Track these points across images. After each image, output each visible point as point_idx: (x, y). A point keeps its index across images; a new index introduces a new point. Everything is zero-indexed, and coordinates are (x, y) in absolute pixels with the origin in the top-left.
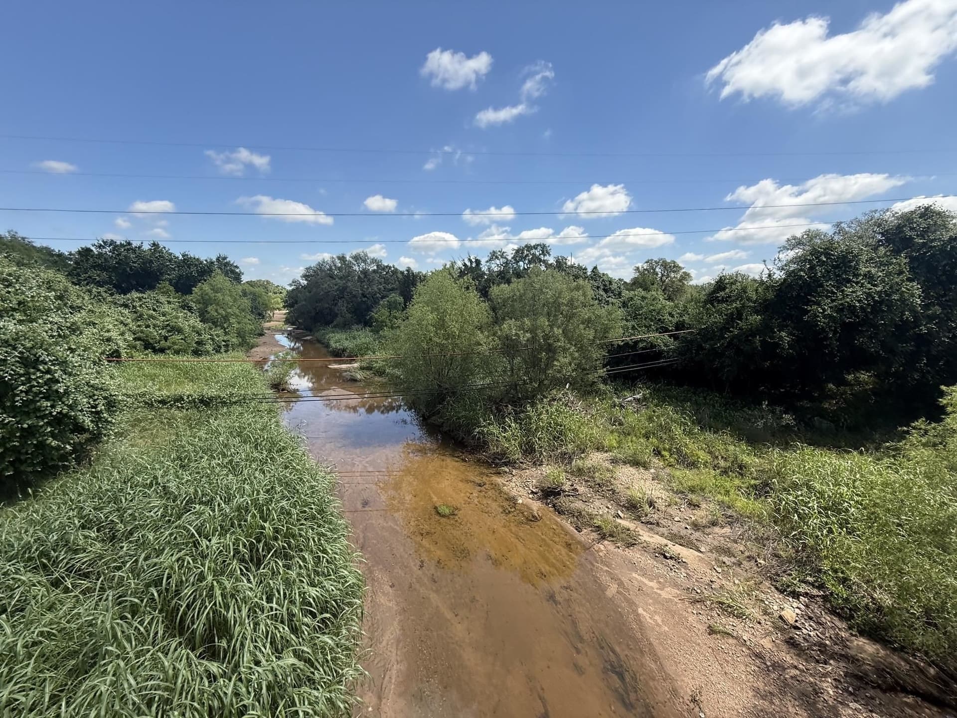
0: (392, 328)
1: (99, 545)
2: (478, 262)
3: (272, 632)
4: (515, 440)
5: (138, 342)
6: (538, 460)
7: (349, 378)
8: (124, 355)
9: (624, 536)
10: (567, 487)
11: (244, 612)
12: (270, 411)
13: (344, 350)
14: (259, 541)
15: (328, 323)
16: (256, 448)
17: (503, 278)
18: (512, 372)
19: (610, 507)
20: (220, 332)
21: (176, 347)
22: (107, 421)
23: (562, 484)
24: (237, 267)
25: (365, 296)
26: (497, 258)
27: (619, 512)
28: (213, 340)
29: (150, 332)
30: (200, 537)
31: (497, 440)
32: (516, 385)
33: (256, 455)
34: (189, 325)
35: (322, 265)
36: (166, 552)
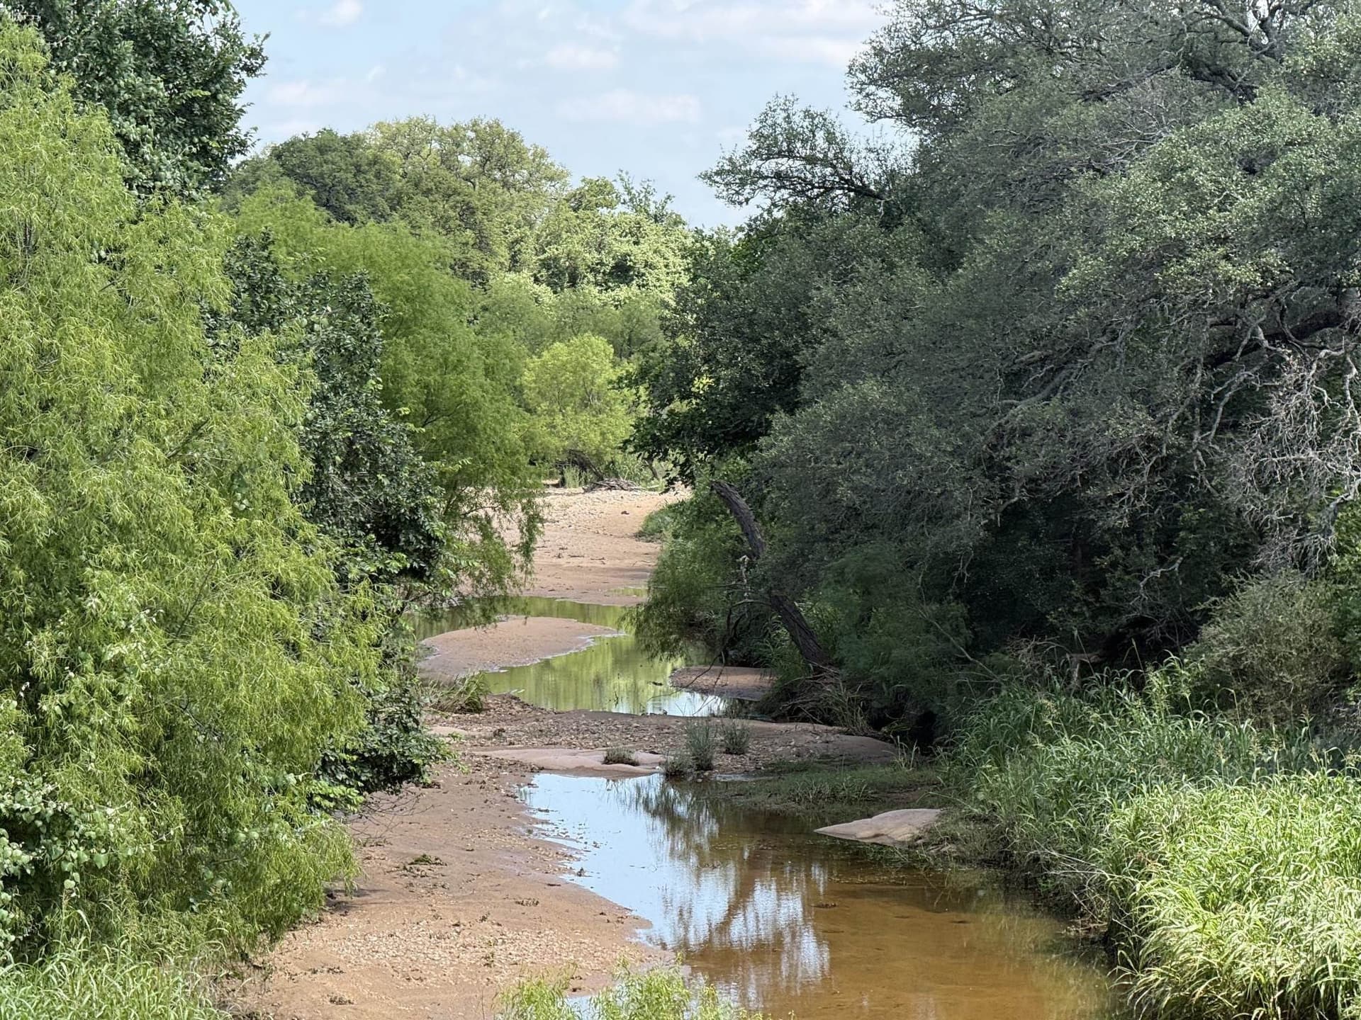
15: (1129, 644)
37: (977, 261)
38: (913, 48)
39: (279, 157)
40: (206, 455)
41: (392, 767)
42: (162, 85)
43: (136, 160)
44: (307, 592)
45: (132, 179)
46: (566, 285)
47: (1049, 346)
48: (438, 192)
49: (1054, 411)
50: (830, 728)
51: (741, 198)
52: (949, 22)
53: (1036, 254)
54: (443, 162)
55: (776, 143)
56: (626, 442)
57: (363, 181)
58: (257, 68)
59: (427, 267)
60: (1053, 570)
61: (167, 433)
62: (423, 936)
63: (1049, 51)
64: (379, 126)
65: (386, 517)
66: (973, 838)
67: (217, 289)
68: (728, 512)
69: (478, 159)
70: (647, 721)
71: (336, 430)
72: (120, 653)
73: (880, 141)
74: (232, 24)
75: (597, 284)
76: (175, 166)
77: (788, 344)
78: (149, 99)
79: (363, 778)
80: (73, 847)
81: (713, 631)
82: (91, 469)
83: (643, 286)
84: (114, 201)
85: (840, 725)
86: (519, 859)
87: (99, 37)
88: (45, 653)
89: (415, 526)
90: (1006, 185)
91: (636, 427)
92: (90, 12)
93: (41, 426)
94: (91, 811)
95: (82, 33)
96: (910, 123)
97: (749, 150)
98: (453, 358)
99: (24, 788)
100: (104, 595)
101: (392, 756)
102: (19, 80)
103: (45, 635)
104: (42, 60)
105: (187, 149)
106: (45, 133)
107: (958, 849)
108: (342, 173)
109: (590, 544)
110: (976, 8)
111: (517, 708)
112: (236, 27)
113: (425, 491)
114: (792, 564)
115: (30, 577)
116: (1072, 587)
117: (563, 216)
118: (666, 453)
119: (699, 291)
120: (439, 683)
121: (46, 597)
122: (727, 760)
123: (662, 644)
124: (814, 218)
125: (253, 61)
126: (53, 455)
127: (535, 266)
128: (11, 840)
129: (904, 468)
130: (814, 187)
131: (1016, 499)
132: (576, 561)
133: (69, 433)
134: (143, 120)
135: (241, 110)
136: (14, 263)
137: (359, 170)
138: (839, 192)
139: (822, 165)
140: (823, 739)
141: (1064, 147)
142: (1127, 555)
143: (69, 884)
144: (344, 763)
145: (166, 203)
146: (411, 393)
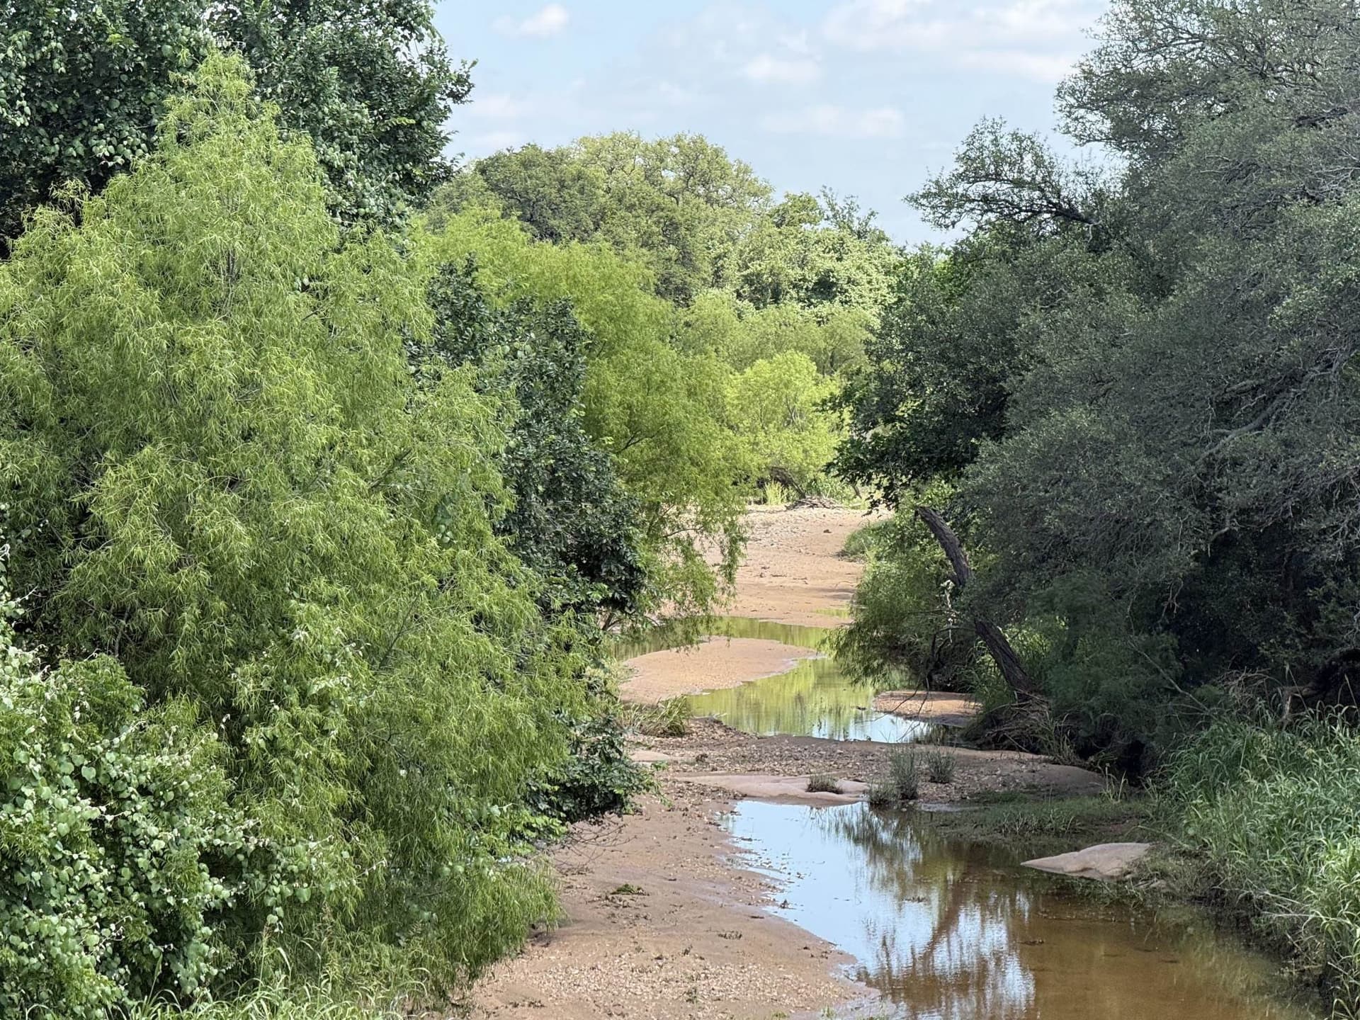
20: (192, 754)
28: (115, 844)
37: (1189, 289)
38: (1123, 71)
39: (483, 172)
40: (408, 486)
41: (594, 797)
42: (366, 111)
43: (340, 186)
44: (511, 623)
45: (336, 206)
46: (768, 300)
47: (1261, 375)
48: (641, 207)
49: (1267, 441)
50: (1036, 757)
51: (948, 221)
52: (1160, 46)
53: (1248, 282)
54: (646, 178)
55: (983, 166)
56: (830, 465)
57: (567, 196)
58: (463, 95)
59: (631, 288)
60: (1264, 600)
61: (370, 463)
62: (625, 969)
63: (1263, 76)
64: (583, 141)
65: (589, 546)
66: (1183, 873)
67: (420, 319)
68: (933, 536)
69: (682, 174)
70: (851, 747)
71: (538, 457)
72: (326, 686)
73: (1089, 165)
74: (440, 50)
75: (799, 300)
76: (379, 193)
77: (994, 369)
78: (353, 125)
79: (565, 809)
80: (275, 882)
81: (916, 654)
82: (293, 500)
83: (846, 302)
84: (318, 231)
85: (1047, 754)
86: (722, 889)
87: (304, 64)
88: (250, 686)
89: (618, 557)
90: (1217, 211)
91: (840, 450)
92: (296, 38)
93: (243, 456)
94: (292, 845)
95: (287, 60)
96: (1120, 147)
97: (955, 173)
98: (657, 377)
99: (225, 823)
100: (310, 628)
101: (593, 787)
102: (223, 107)
103: (249, 667)
104: (246, 87)
105: (391, 176)
106: (250, 160)
107: (1168, 885)
108: (546, 187)
109: (792, 563)
110: (1188, 32)
111: (720, 732)
112: (443, 53)
113: (627, 522)
114: (998, 592)
115: (232, 608)
116: (1284, 618)
117: (766, 231)
118: (869, 477)
119: (905, 316)
120: (641, 706)
121: (247, 629)
122: (932, 789)
123: (866, 669)
124: (1021, 242)
125: (460, 88)
126: (255, 485)
127: (738, 283)
128: (212, 874)
129: (1112, 496)
130: (1021, 210)
131: (1226, 529)
132: (777, 581)
133: (271, 464)
134: (346, 147)
135: (445, 138)
136: (217, 291)
137: (562, 185)
138: (1047, 216)
139: (1029, 188)
140: (1029, 768)
141: (1278, 174)
142: (1341, 586)
143: (272, 919)
144: (547, 793)
145: (369, 232)
146: (614, 413)
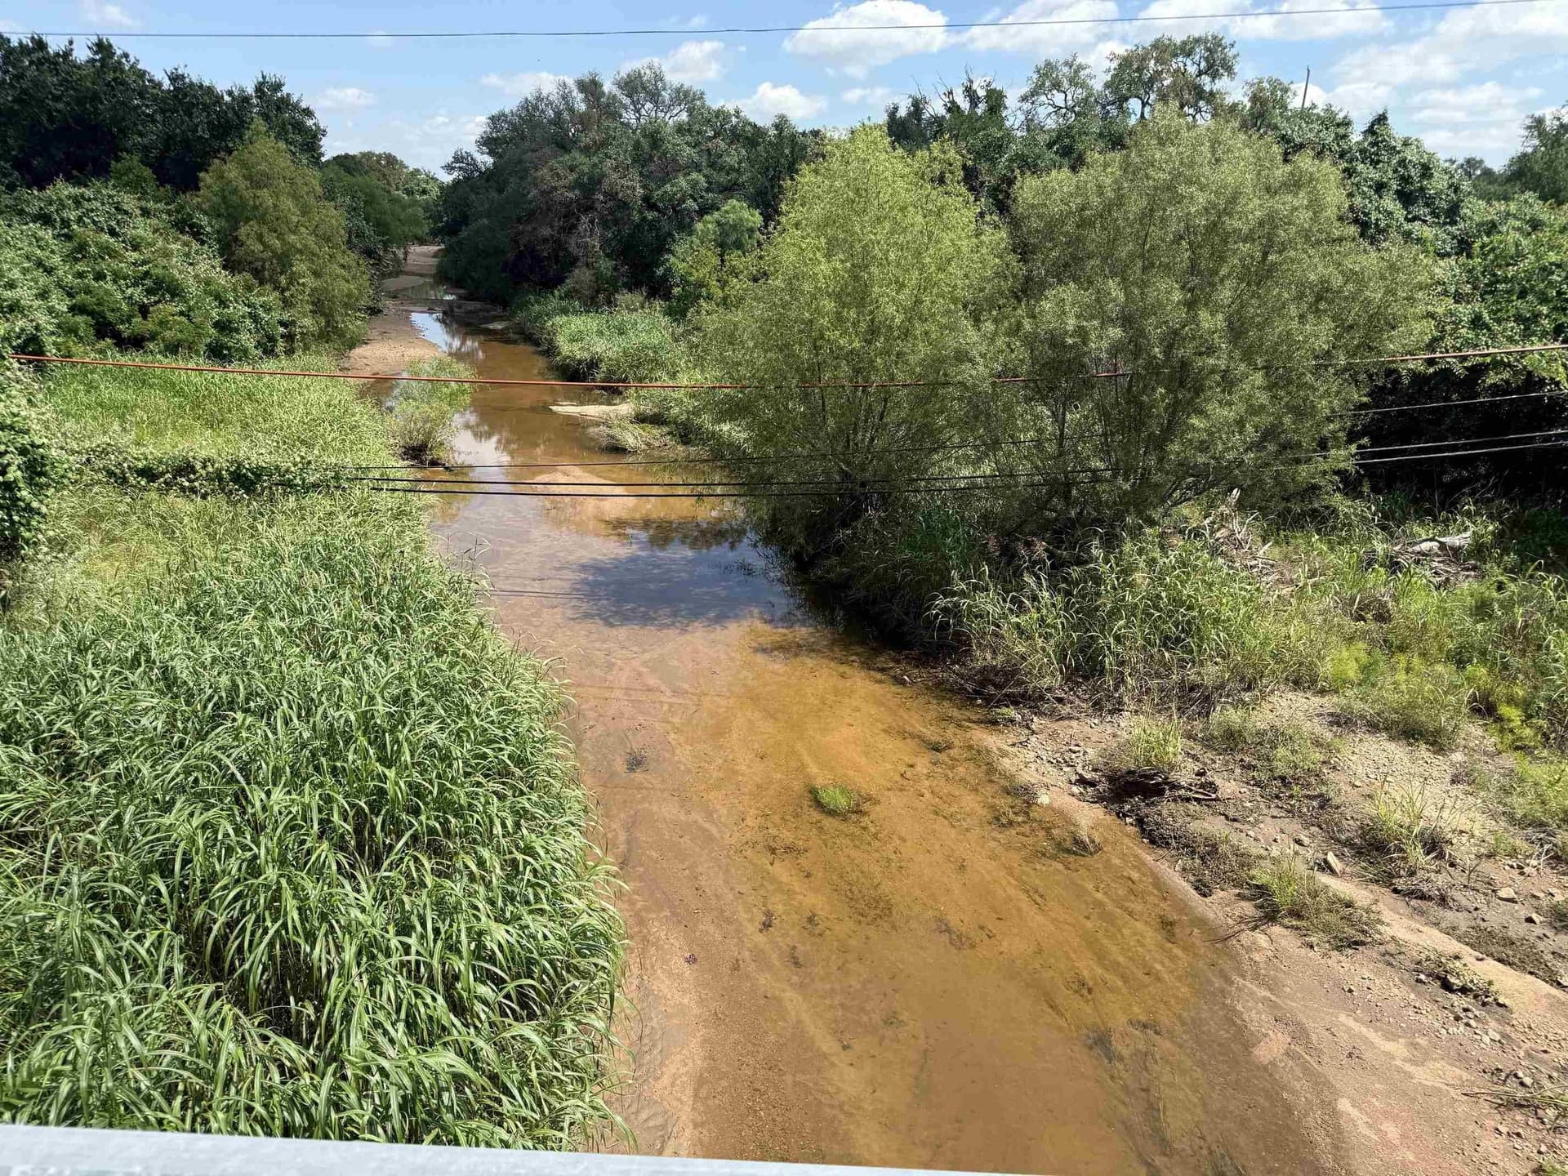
0: (725, 302)
1: (42, 780)
2: (995, 100)
3: (409, 1003)
4: (1047, 637)
5: (80, 319)
6: (1109, 697)
7: (604, 442)
8: (51, 351)
9: (1331, 918)
10: (1185, 775)
11: (349, 954)
12: (399, 515)
13: (593, 364)
14: (375, 809)
15: (549, 283)
16: (367, 599)
17: (1066, 152)
18: (1061, 445)
19: (1306, 841)
20: (272, 297)
21: (168, 334)
22: (29, 508)
23: (1172, 767)
24: (308, 112)
25: (652, 206)
26: (1057, 85)
27: (1331, 858)
28: (255, 318)
29: (107, 292)
30: (248, 784)
31: (995, 634)
32: (1068, 486)
33: (367, 615)
34: (196, 276)
35: (536, 108)
36: (178, 805)
37: (509, 190)
45: (294, 162)
46: (410, 194)
48: (376, 170)
49: (529, 228)
50: (481, 303)
51: (452, 174)
52: (499, 131)
53: (522, 189)
54: (377, 163)
55: (459, 160)
57: (357, 167)
59: (374, 188)
60: (531, 266)
62: (386, 350)
65: (368, 250)
66: (516, 328)
67: (319, 190)
68: (454, 251)
69: (386, 162)
70: (438, 300)
71: (353, 227)
73: (484, 160)
74: (318, 123)
75: (418, 194)
76: (305, 158)
78: (296, 141)
79: (368, 313)
81: (452, 280)
84: (290, 167)
86: (410, 332)
96: (491, 156)
97: (452, 161)
98: (383, 210)
101: (375, 308)
102: (260, 134)
104: (265, 129)
105: (308, 155)
106: (269, 148)
107: (513, 331)
108: (351, 164)
109: (421, 259)
111: (406, 297)
113: (378, 244)
117: (408, 177)
118: (437, 236)
119: (443, 197)
120: (386, 291)
122: (458, 310)
123: (441, 283)
124: (469, 179)
125: (324, 133)
127: (402, 189)
129: (494, 240)
130: (469, 171)
131: (521, 249)
132: (418, 263)
135: (322, 146)
138: (475, 172)
139: (470, 166)
140: (479, 305)
141: (528, 163)
142: (547, 263)
145: (303, 168)
